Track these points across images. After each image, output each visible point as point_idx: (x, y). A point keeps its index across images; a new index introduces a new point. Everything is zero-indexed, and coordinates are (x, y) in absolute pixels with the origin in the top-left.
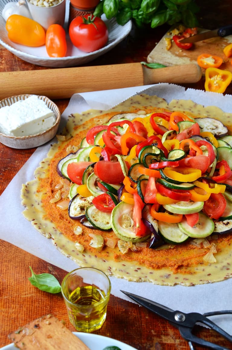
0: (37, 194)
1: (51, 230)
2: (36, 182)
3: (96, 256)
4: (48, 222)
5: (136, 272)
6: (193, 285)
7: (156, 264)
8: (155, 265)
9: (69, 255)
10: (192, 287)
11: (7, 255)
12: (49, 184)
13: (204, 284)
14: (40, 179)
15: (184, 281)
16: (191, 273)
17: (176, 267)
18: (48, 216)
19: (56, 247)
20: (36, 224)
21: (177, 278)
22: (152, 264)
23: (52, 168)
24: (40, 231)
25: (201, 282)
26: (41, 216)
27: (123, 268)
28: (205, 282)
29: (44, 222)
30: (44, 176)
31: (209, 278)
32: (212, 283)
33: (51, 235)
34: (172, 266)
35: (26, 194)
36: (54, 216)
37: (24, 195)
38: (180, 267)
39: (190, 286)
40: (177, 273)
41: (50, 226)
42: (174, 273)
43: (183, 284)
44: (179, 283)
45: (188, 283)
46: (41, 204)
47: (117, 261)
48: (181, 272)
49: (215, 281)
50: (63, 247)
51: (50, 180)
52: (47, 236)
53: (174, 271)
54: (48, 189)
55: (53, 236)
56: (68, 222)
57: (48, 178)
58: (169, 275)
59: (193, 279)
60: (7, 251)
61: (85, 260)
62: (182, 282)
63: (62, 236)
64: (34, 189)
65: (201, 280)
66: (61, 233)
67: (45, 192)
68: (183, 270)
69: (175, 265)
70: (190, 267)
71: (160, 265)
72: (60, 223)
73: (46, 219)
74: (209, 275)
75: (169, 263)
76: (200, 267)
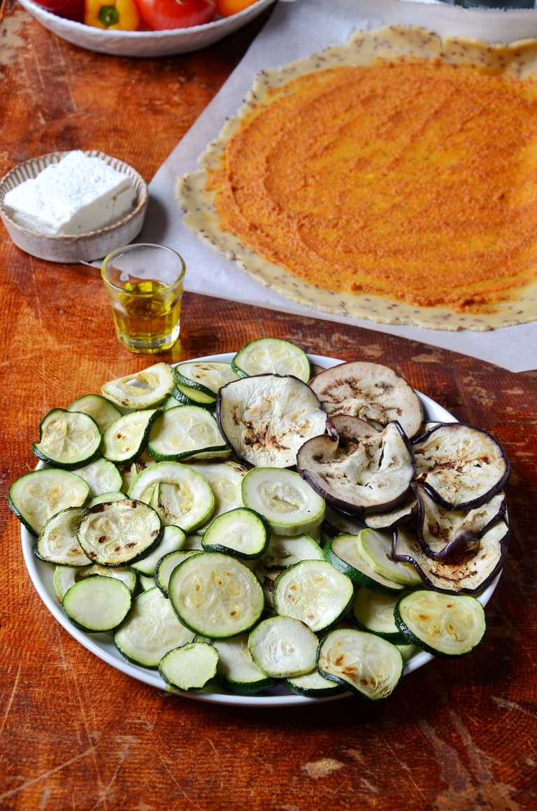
0: (207, 193)
1: (235, 248)
2: (202, 175)
3: (317, 286)
4: (228, 235)
5: (390, 310)
6: (492, 329)
7: (427, 298)
8: (423, 299)
9: (269, 282)
10: (491, 332)
11: (62, 393)
12: (226, 178)
13: (510, 326)
14: (210, 171)
15: (474, 323)
16: (488, 312)
17: (461, 301)
18: (228, 227)
19: (245, 271)
20: (207, 237)
21: (462, 319)
22: (418, 298)
23: (230, 153)
24: (215, 248)
25: (506, 324)
26: (215, 226)
27: (366, 304)
28: (512, 323)
29: (220, 234)
30: (217, 166)
31: (520, 318)
32: (525, 323)
33: (234, 255)
34: (454, 301)
35: (187, 193)
36: (239, 225)
37: (183, 193)
38: (469, 303)
39: (486, 331)
40: (463, 311)
41: (233, 241)
42: (458, 312)
43: (473, 328)
44: (467, 326)
45: (482, 328)
46: (214, 209)
47: (356, 295)
48: (470, 311)
49: (531, 319)
50: (257, 271)
51: (228, 173)
52: (228, 255)
53: (457, 309)
54: (226, 186)
55: (238, 256)
56: (264, 234)
57: (225, 170)
58: (449, 315)
59: (492, 320)
60: (63, 386)
61: (297, 291)
62: (472, 326)
63: (255, 256)
64: (200, 184)
65: (506, 321)
66: (254, 252)
67: (219, 190)
68: (475, 307)
69: (460, 298)
70: (487, 304)
71: (432, 299)
72: (251, 236)
73: (224, 230)
74: (520, 312)
75: (449, 297)
76: (504, 305)
